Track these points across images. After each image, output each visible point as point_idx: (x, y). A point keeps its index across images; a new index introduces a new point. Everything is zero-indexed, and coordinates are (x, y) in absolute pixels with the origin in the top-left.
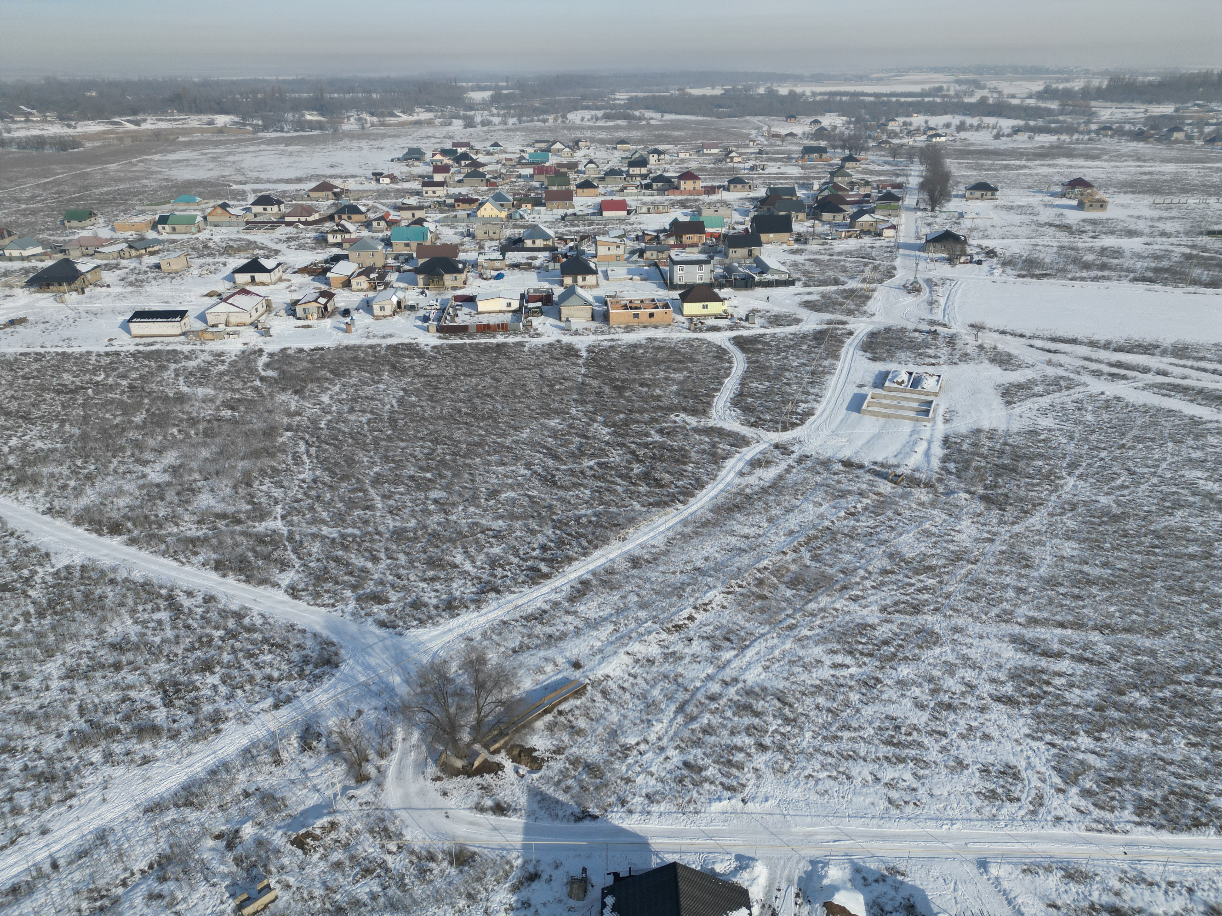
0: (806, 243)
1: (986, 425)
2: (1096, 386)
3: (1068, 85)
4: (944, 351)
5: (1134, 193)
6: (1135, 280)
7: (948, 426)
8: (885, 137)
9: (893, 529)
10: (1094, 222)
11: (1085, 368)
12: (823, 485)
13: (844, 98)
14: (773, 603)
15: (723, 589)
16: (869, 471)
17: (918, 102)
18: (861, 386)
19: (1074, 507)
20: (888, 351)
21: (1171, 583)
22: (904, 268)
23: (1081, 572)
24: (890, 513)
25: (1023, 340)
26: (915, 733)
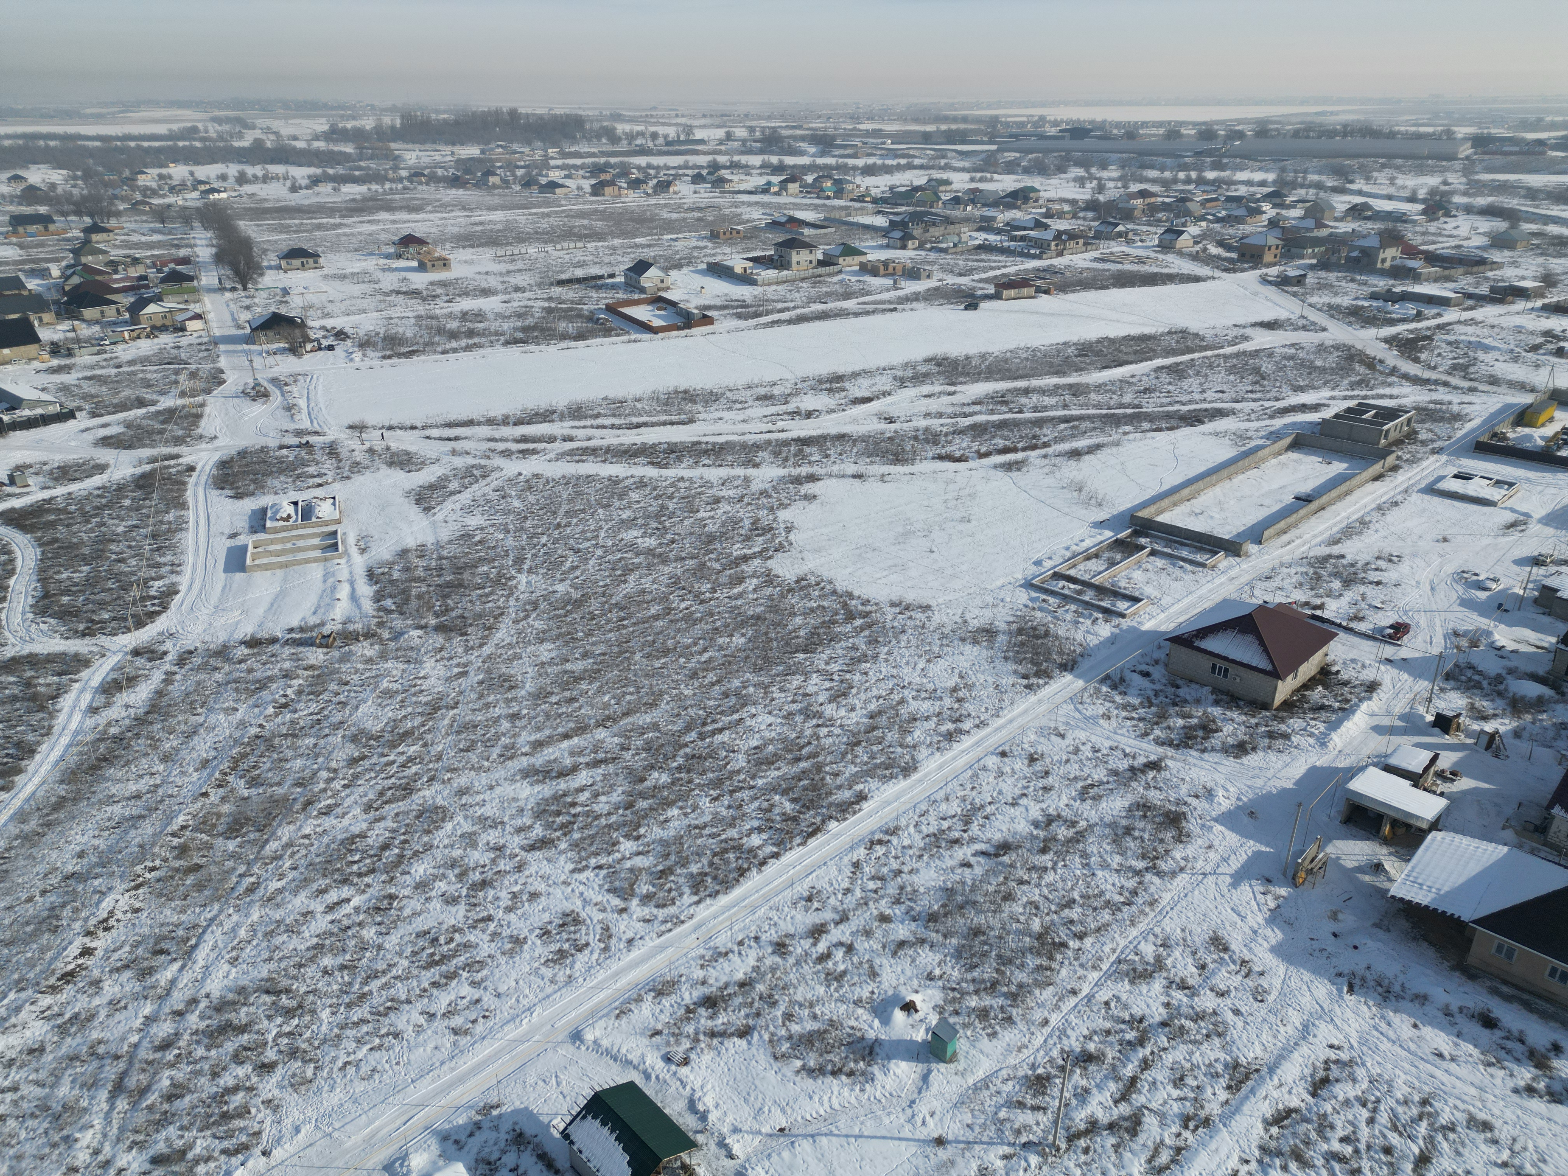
0: (70, 354)
1: (411, 542)
2: (512, 467)
3: (357, 123)
4: (328, 465)
5: (473, 246)
6: (507, 343)
7: (366, 556)
8: (138, 196)
9: (344, 704)
10: (443, 284)
11: (493, 451)
12: (228, 683)
13: (52, 143)
14: (213, 869)
15: (125, 886)
16: (287, 643)
17: (169, 147)
18: (233, 536)
19: (535, 605)
20: (254, 481)
21: (647, 650)
22: (234, 368)
23: (566, 672)
24: (333, 686)
25: (416, 432)
26: (457, 936)
